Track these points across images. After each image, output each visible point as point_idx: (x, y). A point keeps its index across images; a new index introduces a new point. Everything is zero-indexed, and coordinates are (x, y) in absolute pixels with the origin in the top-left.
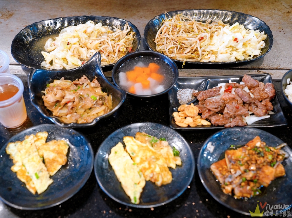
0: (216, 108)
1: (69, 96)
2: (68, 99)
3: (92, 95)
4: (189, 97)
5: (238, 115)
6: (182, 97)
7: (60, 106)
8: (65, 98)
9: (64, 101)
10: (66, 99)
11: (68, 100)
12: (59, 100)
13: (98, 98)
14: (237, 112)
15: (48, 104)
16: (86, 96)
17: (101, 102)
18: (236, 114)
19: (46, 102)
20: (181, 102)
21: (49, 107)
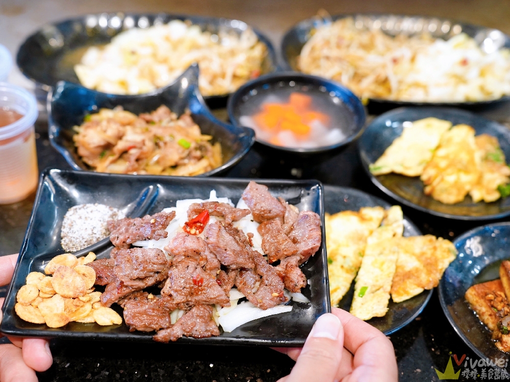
0: (139, 279)
1: (133, 136)
2: (130, 141)
3: (180, 138)
4: (95, 231)
5: (198, 303)
6: (75, 228)
7: (113, 154)
8: (125, 138)
9: (121, 145)
10: (127, 141)
11: (131, 144)
12: (112, 141)
13: (193, 145)
14: (197, 294)
15: (87, 149)
16: (167, 139)
17: (198, 153)
18: (193, 299)
19: (84, 146)
20: (67, 245)
21: (87, 157)
